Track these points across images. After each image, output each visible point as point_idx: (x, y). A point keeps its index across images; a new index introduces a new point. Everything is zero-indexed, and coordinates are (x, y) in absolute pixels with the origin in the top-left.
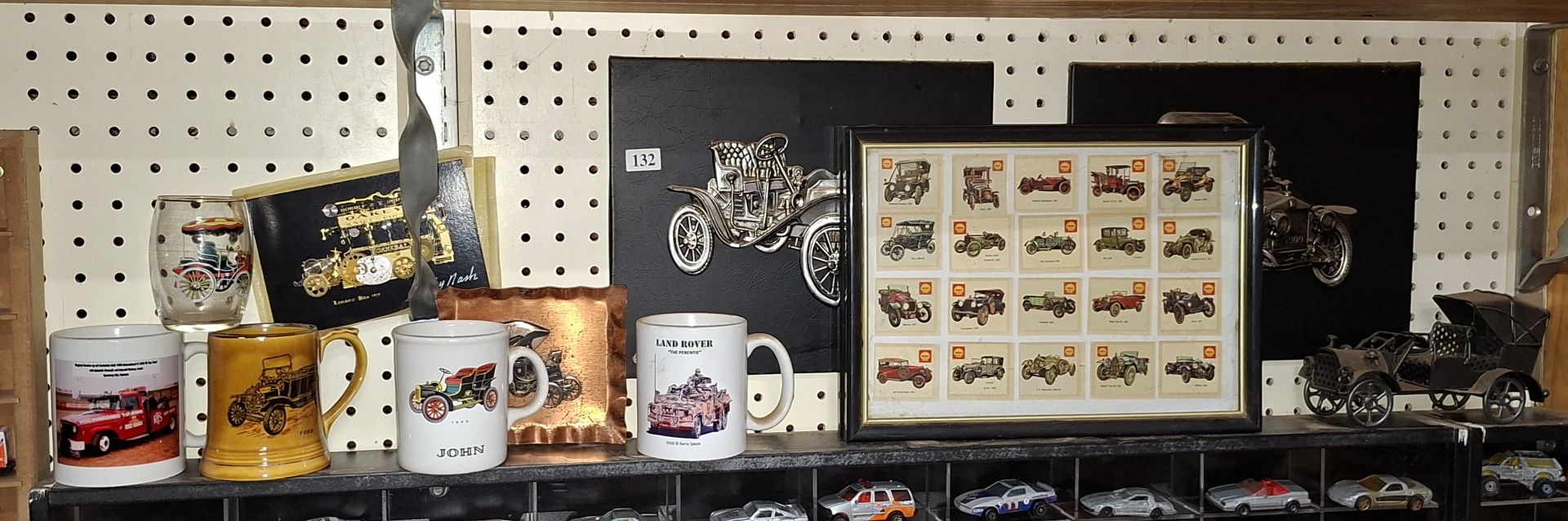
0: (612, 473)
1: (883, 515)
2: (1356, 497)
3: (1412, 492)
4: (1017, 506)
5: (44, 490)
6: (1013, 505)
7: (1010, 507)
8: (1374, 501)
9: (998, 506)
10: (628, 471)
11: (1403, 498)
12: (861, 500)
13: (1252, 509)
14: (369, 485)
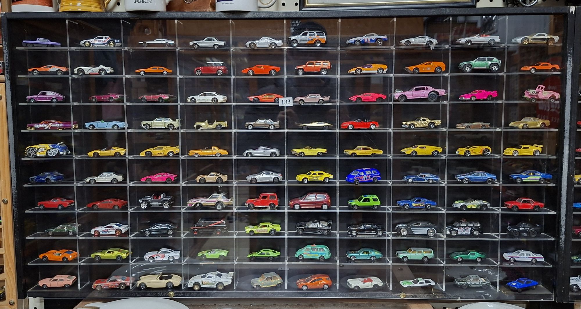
0: (202, 16)
1: (312, 41)
2: (522, 38)
3: (549, 37)
4: (369, 41)
5: (5, 12)
6: (367, 40)
7: (366, 41)
8: (530, 40)
9: (361, 40)
10: (208, 16)
11: (544, 39)
12: (303, 35)
13: (473, 43)
14: (113, 16)
